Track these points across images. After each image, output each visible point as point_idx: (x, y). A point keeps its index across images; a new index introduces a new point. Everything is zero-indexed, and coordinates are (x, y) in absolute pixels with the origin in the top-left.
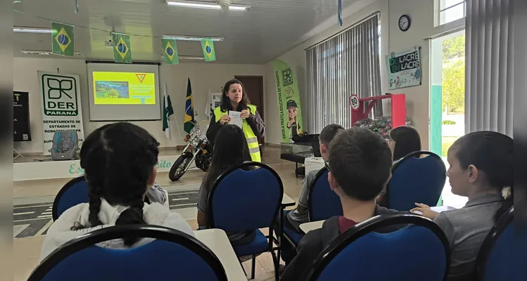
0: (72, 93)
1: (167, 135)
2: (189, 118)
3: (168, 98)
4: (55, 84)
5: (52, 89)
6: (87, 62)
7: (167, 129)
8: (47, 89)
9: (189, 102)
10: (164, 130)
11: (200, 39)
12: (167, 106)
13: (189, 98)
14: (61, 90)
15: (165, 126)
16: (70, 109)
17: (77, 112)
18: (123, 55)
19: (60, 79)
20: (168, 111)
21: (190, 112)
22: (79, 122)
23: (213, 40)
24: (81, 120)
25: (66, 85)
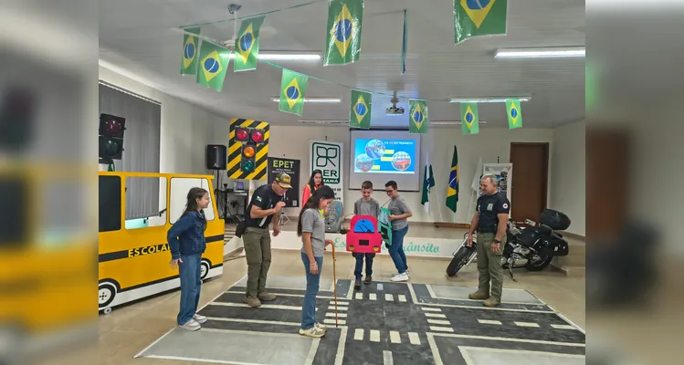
0: (335, 161)
1: (427, 210)
2: (452, 192)
3: (431, 168)
4: (322, 152)
5: (320, 157)
6: (351, 129)
7: (426, 204)
8: (316, 156)
9: (454, 174)
10: (423, 203)
11: (505, 101)
12: (428, 177)
13: (454, 168)
14: (327, 157)
15: (424, 200)
16: (333, 177)
17: (339, 180)
18: (418, 125)
19: (327, 147)
20: (429, 182)
21: (455, 185)
22: (339, 190)
23: (521, 100)
24: (342, 187)
25: (332, 153)
